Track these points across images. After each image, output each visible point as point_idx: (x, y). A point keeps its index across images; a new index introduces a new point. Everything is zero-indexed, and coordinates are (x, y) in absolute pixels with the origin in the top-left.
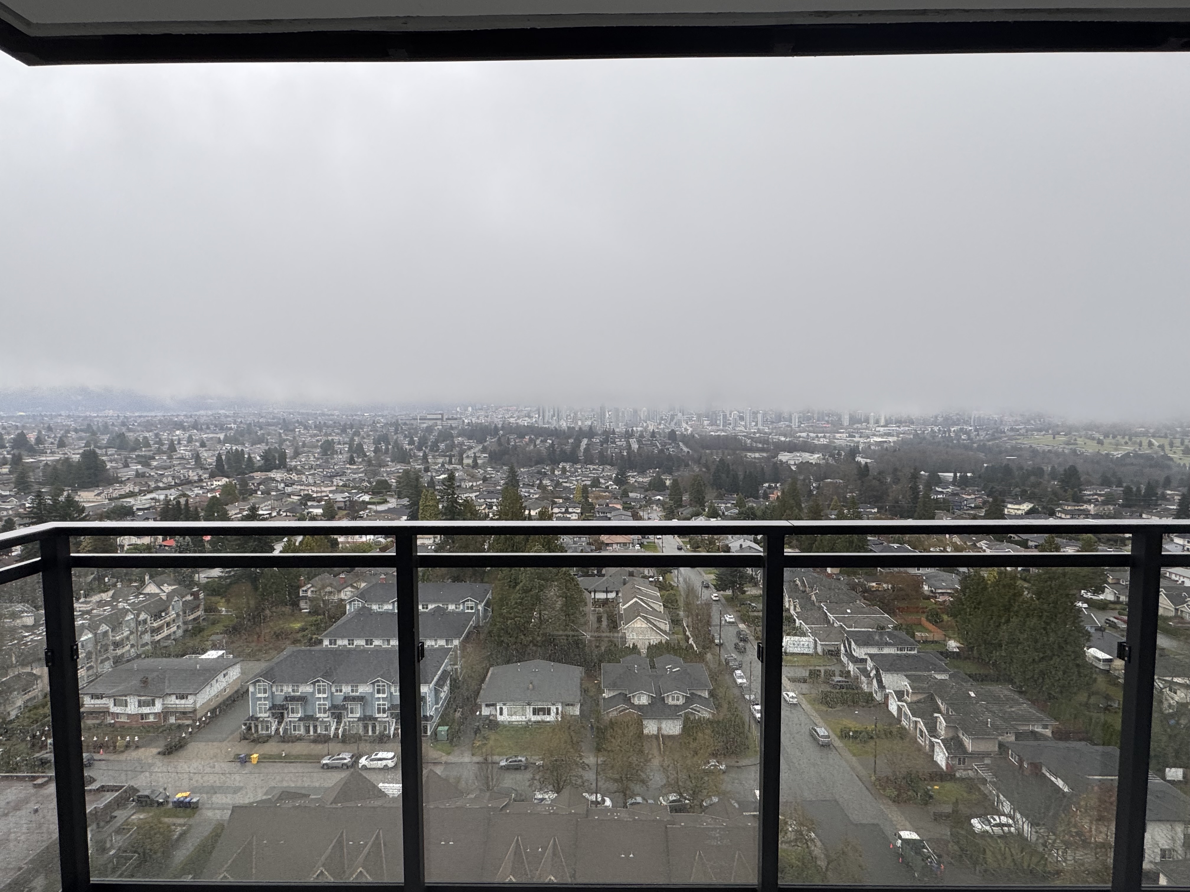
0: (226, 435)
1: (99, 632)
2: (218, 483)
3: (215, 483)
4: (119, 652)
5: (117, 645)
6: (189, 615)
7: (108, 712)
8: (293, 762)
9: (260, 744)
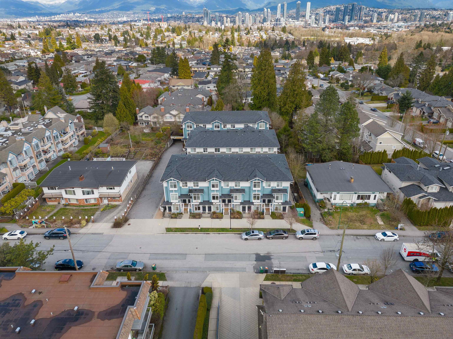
0: (39, 32)
1: (33, 144)
2: (48, 56)
3: (46, 56)
4: (48, 156)
5: (45, 152)
6: (79, 132)
7: (63, 198)
8: (209, 234)
9: (178, 220)
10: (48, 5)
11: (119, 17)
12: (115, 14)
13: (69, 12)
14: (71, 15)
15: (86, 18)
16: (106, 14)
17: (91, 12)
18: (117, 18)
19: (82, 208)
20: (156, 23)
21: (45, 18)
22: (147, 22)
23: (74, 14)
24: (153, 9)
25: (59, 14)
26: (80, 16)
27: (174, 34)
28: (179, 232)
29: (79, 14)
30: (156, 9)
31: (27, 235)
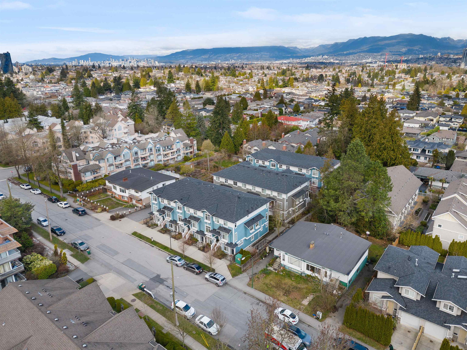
4: (143, 162)
5: (145, 159)
7: (112, 191)
8: (153, 247)
9: (150, 229)
10: (304, 49)
11: (364, 58)
12: (362, 56)
13: (318, 55)
14: (320, 57)
15: (332, 60)
16: (352, 56)
17: (339, 54)
18: (362, 60)
19: (118, 202)
20: (394, 65)
21: (297, 60)
22: (383, 64)
23: (322, 57)
24: (404, 50)
25: (310, 57)
26: (327, 59)
27: (407, 76)
28: (138, 237)
29: (327, 57)
30: (408, 49)
31: (69, 207)
